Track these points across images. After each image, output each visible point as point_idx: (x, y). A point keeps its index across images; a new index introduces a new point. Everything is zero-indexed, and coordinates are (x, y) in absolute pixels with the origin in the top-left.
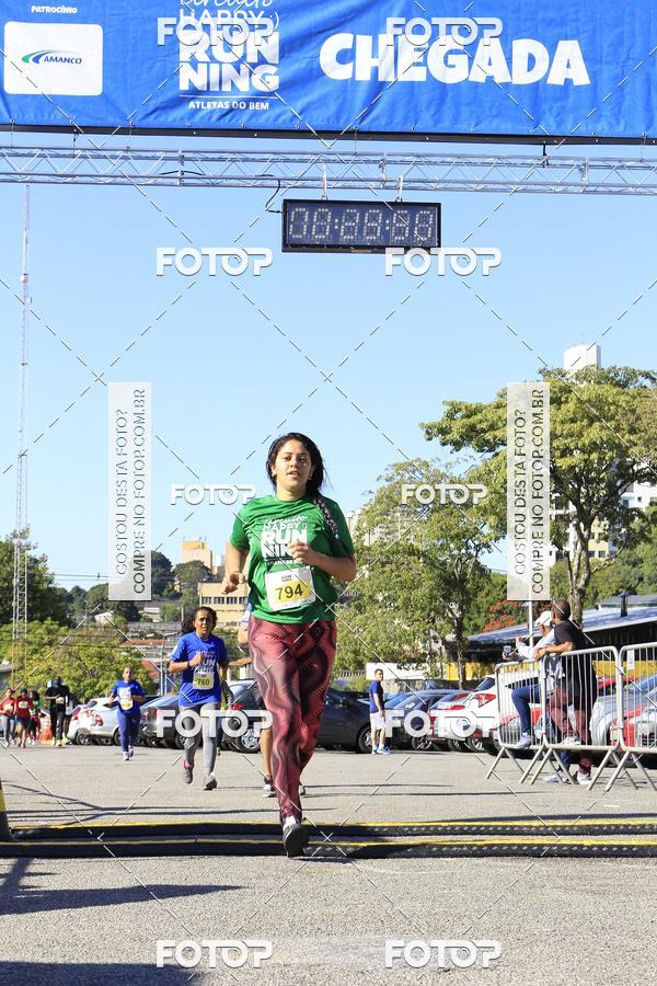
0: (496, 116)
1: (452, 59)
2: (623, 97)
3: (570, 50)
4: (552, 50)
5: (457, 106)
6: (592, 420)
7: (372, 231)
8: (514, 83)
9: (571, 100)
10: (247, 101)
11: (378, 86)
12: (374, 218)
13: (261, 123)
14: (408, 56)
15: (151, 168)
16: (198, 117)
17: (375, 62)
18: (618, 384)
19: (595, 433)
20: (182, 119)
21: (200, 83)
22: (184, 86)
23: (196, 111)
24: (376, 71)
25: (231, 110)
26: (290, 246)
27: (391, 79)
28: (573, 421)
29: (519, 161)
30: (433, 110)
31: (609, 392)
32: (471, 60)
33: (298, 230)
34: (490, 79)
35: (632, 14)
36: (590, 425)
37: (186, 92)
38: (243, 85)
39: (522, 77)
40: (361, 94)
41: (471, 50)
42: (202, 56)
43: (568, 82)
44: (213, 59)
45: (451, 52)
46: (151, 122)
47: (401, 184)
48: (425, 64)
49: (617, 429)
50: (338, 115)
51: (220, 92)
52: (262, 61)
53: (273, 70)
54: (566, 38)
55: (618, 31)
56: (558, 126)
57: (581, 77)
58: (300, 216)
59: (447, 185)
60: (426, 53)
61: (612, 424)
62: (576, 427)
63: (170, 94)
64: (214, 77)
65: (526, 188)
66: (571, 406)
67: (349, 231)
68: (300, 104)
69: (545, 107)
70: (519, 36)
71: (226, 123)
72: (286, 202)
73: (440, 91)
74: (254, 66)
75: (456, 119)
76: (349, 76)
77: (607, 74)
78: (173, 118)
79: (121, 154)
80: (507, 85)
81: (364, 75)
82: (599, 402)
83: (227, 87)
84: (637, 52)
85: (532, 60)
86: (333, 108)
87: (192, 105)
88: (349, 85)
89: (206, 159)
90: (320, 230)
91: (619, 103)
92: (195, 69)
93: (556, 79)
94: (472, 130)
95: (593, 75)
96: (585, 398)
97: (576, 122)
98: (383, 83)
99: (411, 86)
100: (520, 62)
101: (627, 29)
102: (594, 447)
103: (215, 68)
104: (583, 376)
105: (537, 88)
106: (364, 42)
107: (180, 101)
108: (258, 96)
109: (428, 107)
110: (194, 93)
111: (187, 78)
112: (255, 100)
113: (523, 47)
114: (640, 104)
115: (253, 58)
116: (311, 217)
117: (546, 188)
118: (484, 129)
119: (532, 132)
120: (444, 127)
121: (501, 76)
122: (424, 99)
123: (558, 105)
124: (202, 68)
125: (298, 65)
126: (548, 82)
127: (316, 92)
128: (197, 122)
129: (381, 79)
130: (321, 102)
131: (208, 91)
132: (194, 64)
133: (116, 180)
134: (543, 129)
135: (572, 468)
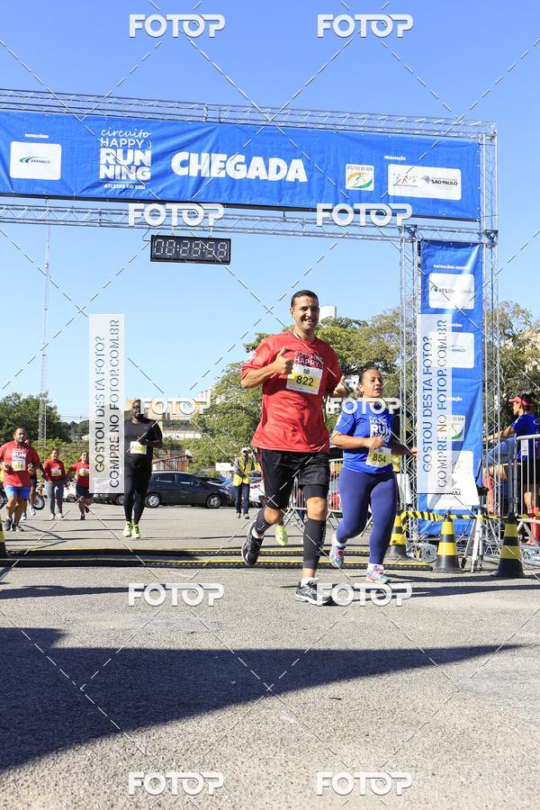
0: (261, 196)
1: (239, 167)
2: (324, 189)
3: (298, 164)
4: (289, 164)
5: (240, 191)
7: (196, 252)
8: (270, 179)
9: (298, 189)
10: (134, 185)
11: (201, 180)
12: (197, 245)
13: (141, 196)
14: (217, 165)
15: (84, 217)
16: (109, 191)
17: (200, 167)
20: (101, 193)
21: (110, 175)
22: (102, 176)
23: (108, 189)
24: (200, 171)
25: (126, 189)
26: (154, 258)
27: (207, 175)
29: (272, 219)
30: (228, 192)
32: (248, 167)
33: (158, 250)
34: (257, 177)
35: (329, 148)
37: (103, 180)
38: (132, 177)
39: (274, 177)
40: (192, 183)
41: (248, 163)
42: (111, 161)
43: (297, 180)
44: (117, 163)
45: (239, 163)
46: (85, 194)
47: (212, 229)
48: (224, 168)
50: (180, 192)
51: (121, 180)
52: (142, 165)
53: (149, 169)
54: (296, 158)
55: (322, 156)
56: (291, 202)
57: (303, 178)
58: (159, 243)
59: (235, 230)
60: (225, 162)
63: (95, 180)
64: (118, 172)
65: (275, 233)
67: (184, 252)
68: (160, 187)
69: (285, 192)
70: (272, 157)
71: (123, 196)
72: (153, 236)
73: (232, 183)
74: (137, 167)
75: (240, 197)
76: (186, 174)
77: (316, 176)
78: (96, 192)
79: (69, 210)
80: (266, 180)
81: (194, 173)
83: (124, 178)
84: (331, 166)
85: (278, 168)
86: (178, 189)
87: (106, 186)
88: (187, 178)
89: (113, 214)
90: (170, 251)
91: (322, 192)
92: (108, 168)
93: (291, 178)
94: (248, 203)
95: (309, 177)
97: (300, 200)
98: (204, 178)
99: (217, 180)
100: (273, 169)
101: (326, 155)
103: (118, 168)
105: (281, 183)
106: (194, 157)
107: (100, 184)
108: (139, 183)
109: (226, 190)
110: (107, 180)
111: (104, 172)
112: (138, 184)
113: (274, 162)
114: (332, 193)
115: (138, 163)
116: (165, 244)
117: (285, 233)
118: (253, 202)
119: (278, 204)
120: (234, 201)
121: (263, 176)
122: (224, 187)
123: (290, 192)
124: (112, 168)
125: (160, 167)
126: (287, 179)
127: (169, 181)
128: (108, 194)
129: (202, 175)
130: (171, 187)
131: (114, 179)
132: (108, 165)
133: (66, 223)
134: (283, 204)
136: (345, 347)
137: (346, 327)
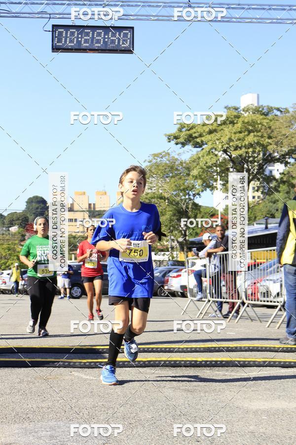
6: (250, 132)
7: (98, 41)
12: (99, 34)
18: (264, 114)
19: (251, 138)
26: (55, 49)
28: (240, 132)
31: (258, 118)
36: (248, 135)
49: (262, 137)
58: (61, 34)
59: (138, 17)
61: (259, 134)
62: (242, 135)
66: (239, 125)
67: (86, 41)
72: (54, 26)
82: (253, 123)
89: (13, 3)
90: (71, 41)
96: (246, 121)
102: (251, 145)
104: (246, 110)
116: (66, 34)
135: (241, 156)
136: (265, 135)
137: (266, 114)
